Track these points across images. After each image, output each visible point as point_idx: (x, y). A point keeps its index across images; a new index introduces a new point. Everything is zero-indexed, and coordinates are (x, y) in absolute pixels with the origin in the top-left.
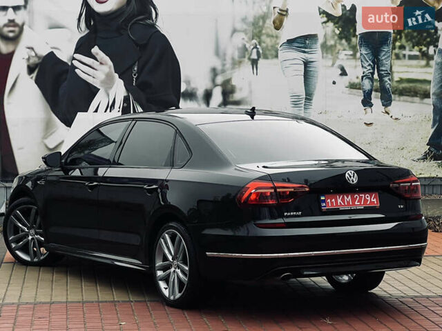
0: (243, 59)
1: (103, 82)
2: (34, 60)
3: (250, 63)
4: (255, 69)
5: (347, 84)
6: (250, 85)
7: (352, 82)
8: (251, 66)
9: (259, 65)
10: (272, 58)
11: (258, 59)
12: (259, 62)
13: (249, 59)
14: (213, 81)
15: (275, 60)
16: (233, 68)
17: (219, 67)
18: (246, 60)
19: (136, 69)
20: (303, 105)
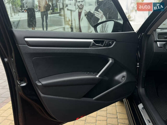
1: (101, 17)
2: (86, 13)
6: (135, 16)
16: (131, 12)
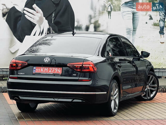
0: (104, 11)
2: (5, 10)
3: (107, 13)
4: (109, 16)
5: (153, 24)
6: (107, 23)
7: (155, 23)
8: (108, 15)
9: (111, 14)
10: (118, 11)
11: (111, 11)
12: (111, 12)
13: (107, 11)
14: (90, 21)
15: (119, 12)
16: (99, 15)
17: (93, 15)
18: (106, 11)
19: (53, 15)
20: (132, 33)
